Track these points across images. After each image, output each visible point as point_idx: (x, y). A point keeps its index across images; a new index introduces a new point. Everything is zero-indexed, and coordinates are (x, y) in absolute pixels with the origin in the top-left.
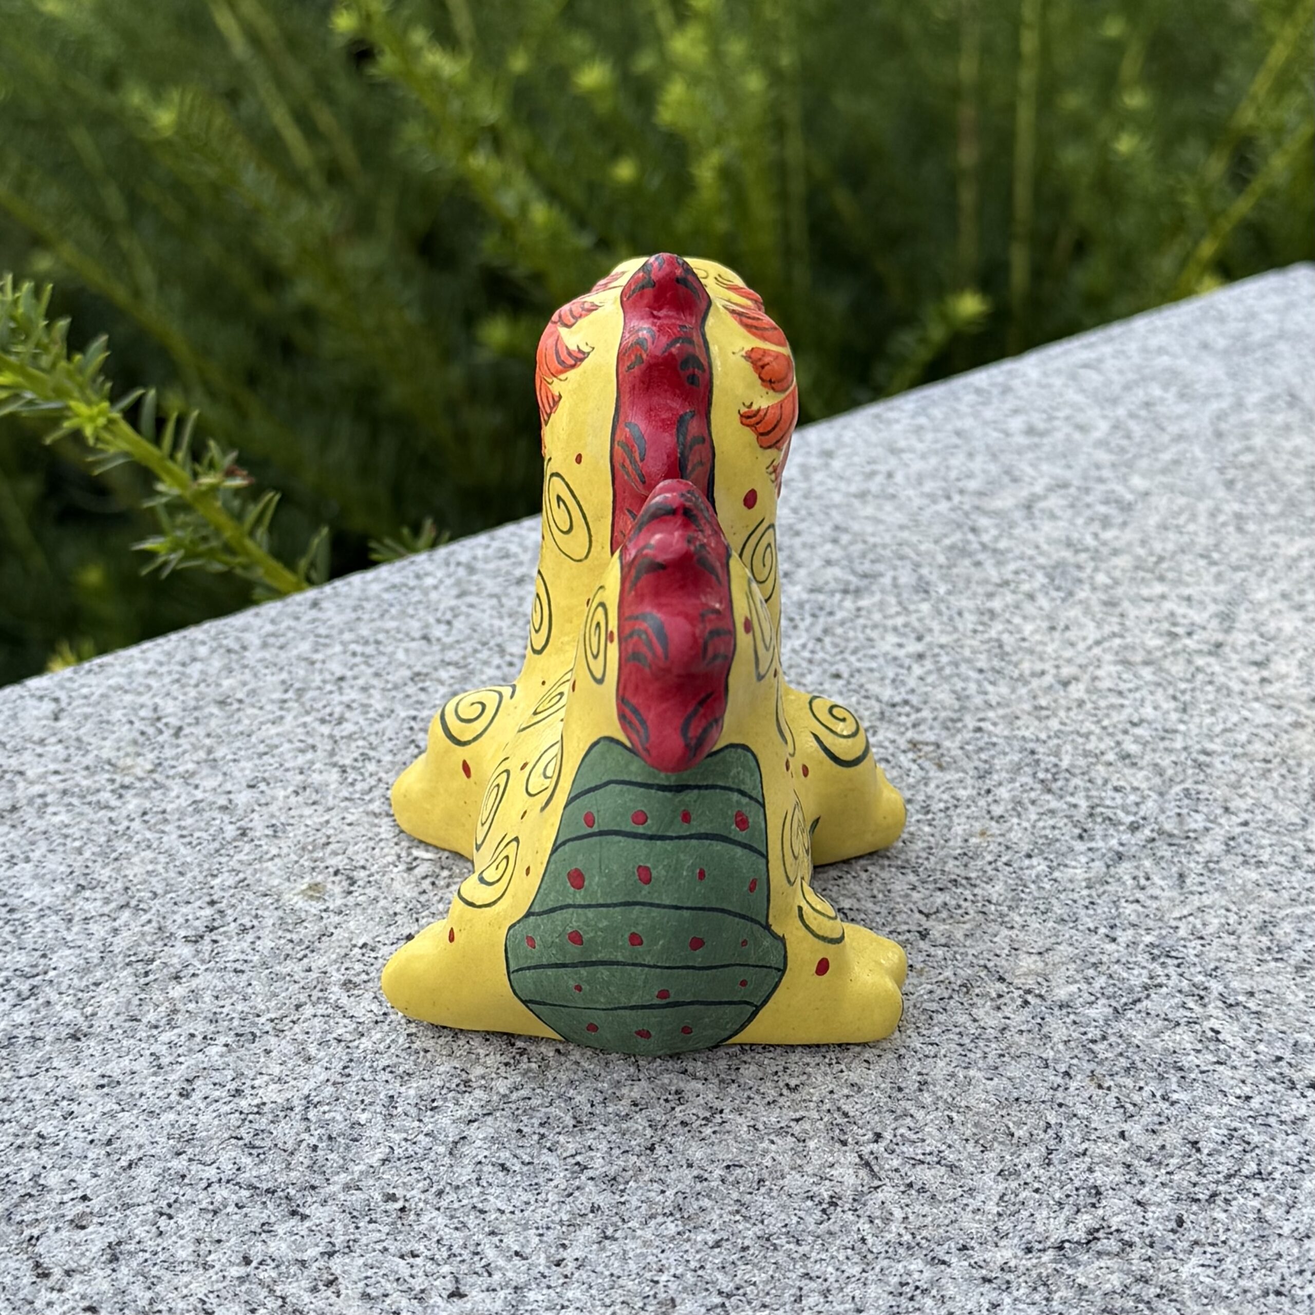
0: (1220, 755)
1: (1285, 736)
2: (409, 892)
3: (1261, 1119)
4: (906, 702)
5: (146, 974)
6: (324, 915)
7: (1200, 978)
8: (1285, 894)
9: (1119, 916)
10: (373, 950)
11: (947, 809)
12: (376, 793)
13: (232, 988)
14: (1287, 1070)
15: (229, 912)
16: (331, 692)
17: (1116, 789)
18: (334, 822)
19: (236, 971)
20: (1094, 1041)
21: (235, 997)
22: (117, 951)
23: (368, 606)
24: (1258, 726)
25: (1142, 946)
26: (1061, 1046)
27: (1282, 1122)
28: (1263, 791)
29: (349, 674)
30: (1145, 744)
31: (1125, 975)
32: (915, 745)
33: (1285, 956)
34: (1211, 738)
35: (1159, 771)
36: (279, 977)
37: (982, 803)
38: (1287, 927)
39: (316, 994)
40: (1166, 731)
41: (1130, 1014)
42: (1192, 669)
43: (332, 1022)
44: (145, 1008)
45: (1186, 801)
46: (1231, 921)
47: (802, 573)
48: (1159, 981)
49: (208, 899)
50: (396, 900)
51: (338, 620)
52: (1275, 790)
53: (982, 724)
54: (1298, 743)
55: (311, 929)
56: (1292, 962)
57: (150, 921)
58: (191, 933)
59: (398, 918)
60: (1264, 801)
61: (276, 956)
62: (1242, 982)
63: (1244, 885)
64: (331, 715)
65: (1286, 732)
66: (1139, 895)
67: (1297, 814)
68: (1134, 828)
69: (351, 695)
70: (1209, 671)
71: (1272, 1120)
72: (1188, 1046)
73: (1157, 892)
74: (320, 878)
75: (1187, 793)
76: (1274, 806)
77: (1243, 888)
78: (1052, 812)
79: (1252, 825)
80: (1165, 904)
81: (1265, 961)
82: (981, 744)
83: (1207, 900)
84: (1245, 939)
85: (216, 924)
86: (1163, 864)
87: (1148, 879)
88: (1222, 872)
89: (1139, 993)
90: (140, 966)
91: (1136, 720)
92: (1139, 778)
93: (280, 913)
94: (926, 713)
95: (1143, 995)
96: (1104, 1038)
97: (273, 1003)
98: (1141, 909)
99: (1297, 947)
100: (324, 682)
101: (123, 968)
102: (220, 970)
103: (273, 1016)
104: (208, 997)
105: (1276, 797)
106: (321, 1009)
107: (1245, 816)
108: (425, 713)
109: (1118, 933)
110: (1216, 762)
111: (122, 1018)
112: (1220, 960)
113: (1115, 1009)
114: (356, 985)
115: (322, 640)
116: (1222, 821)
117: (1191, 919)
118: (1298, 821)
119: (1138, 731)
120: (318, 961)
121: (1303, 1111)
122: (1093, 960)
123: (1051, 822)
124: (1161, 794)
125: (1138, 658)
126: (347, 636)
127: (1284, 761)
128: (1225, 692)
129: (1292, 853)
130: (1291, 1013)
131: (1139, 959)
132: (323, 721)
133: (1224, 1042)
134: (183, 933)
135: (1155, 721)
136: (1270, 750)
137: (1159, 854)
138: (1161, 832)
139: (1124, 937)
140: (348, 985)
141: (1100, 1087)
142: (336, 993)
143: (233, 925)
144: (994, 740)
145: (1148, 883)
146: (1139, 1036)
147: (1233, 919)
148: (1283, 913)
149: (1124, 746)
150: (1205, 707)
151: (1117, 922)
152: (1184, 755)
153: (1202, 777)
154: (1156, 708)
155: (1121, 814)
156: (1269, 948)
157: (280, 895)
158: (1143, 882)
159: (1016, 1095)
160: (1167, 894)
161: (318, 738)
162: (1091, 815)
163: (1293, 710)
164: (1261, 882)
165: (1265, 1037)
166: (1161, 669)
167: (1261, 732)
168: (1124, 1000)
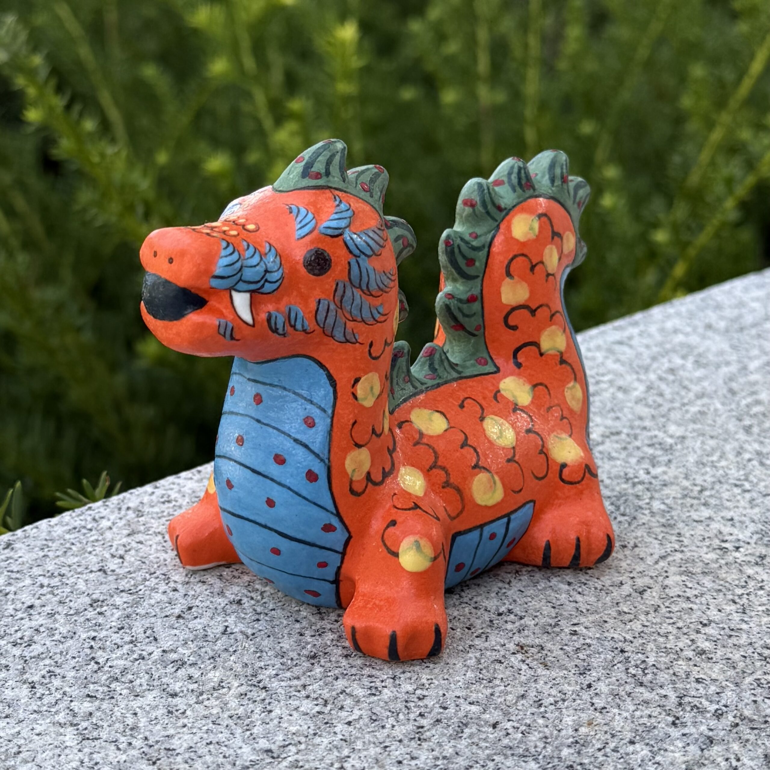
4: (510, 611)
11: (556, 702)
12: (62, 705)
16: (22, 619)
17: (698, 681)
18: (24, 733)
23: (54, 546)
29: (37, 603)
32: (522, 648)
37: (585, 696)
45: (759, 690)
51: (28, 557)
53: (576, 628)
64: (21, 638)
68: (718, 715)
69: (39, 620)
78: (647, 702)
82: (577, 645)
92: (716, 672)
94: (528, 621)
100: (16, 610)
108: (103, 633)
115: (14, 575)
123: (648, 712)
124: (737, 684)
126: (36, 571)
132: (15, 644)
138: (743, 718)
144: (588, 641)
149: (699, 644)
155: (706, 703)
161: (11, 659)
162: (680, 704)
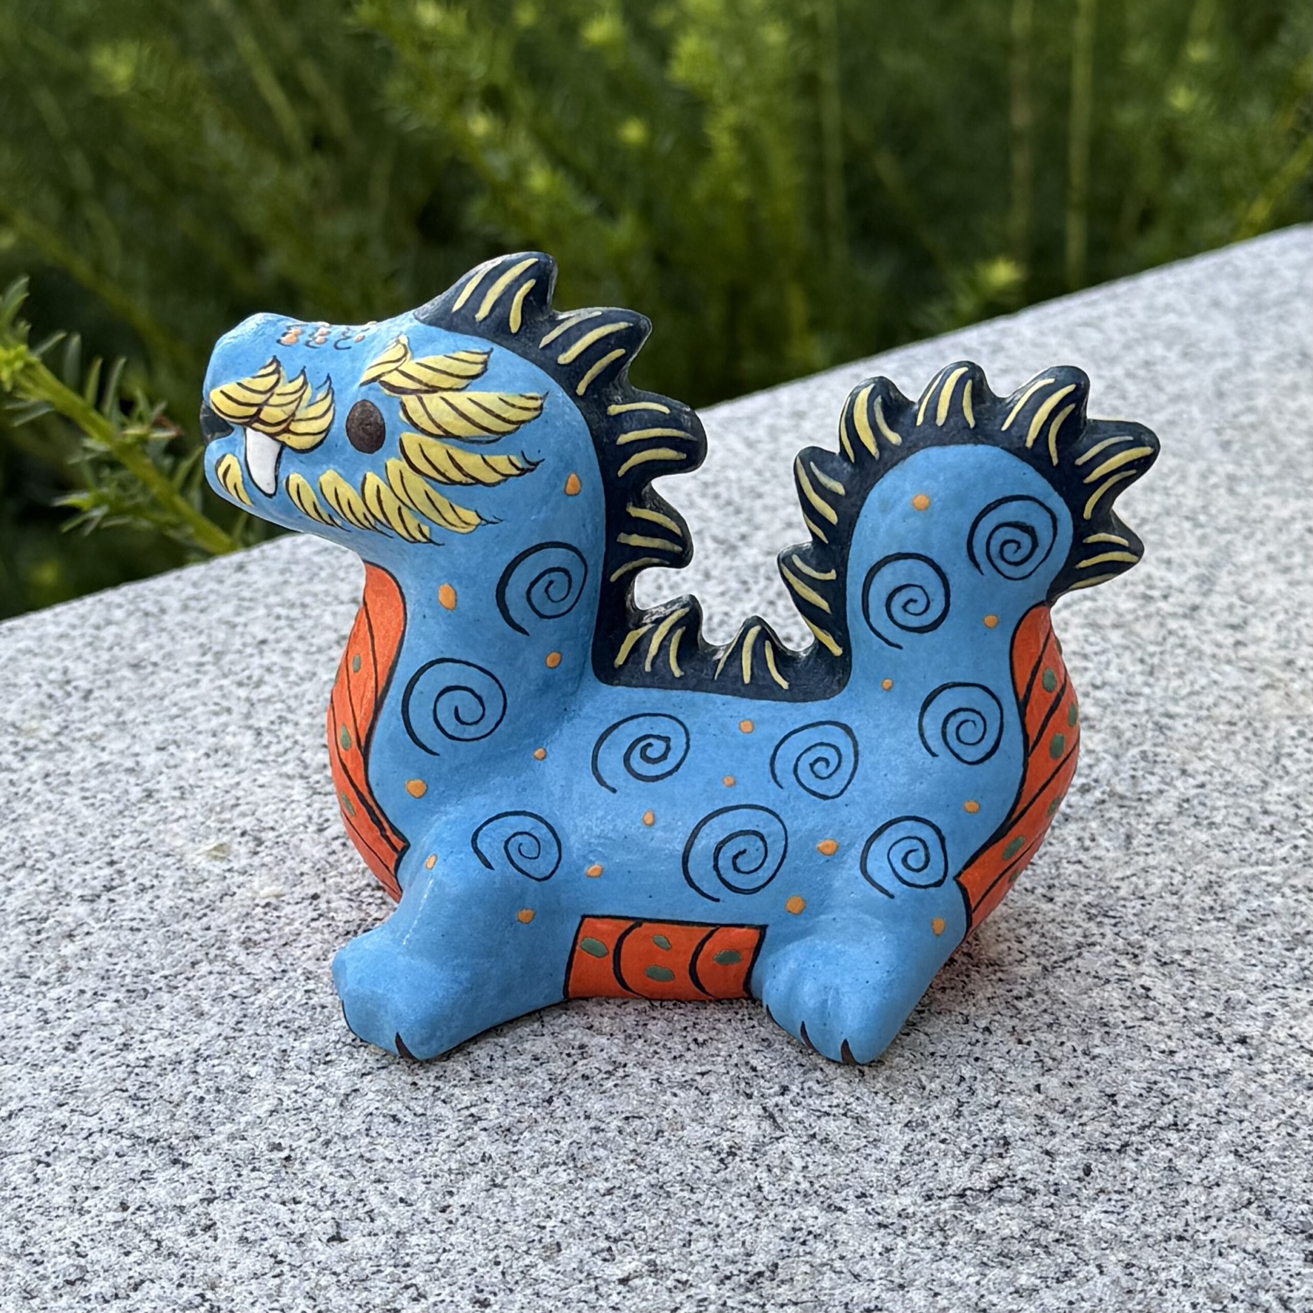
0: (1183, 717)
1: (1255, 699)
2: (318, 852)
3: (1183, 1074)
5: (39, 932)
6: (228, 875)
7: (1137, 937)
8: (1235, 855)
9: (1059, 876)
10: (276, 909)
13: (127, 946)
14: (1215, 1026)
15: (129, 872)
19: (132, 929)
20: (1018, 998)
21: (129, 955)
22: (9, 909)
24: (1227, 689)
25: (1079, 906)
26: (984, 1003)
27: (1205, 1076)
28: (1225, 752)
30: (1105, 708)
31: (1059, 934)
33: (1228, 915)
34: (1175, 701)
35: (1117, 733)
36: (177, 935)
38: (1233, 887)
39: (213, 952)
40: (1129, 694)
41: (1060, 972)
42: (1164, 632)
43: (228, 979)
44: (35, 965)
46: (1175, 882)
47: (760, 536)
48: (1093, 939)
49: (107, 859)
50: (303, 861)
52: (1237, 753)
54: (1267, 705)
55: (213, 888)
56: (1235, 921)
57: (45, 881)
58: (87, 892)
59: (304, 878)
60: (1224, 763)
61: (175, 915)
62: (1180, 941)
63: (1193, 846)
65: (1256, 695)
66: (1083, 856)
67: (1257, 777)
70: (1181, 633)
71: (1194, 1074)
72: (1116, 1003)
73: (1101, 853)
74: (225, 839)
75: (1144, 755)
76: (1234, 769)
77: (1192, 848)
79: (1209, 787)
80: (1108, 864)
81: (1208, 921)
83: (1152, 860)
84: (1188, 898)
85: (114, 884)
86: (1111, 826)
87: (1093, 840)
88: (1171, 833)
89: (1070, 950)
90: (33, 926)
91: (1098, 682)
93: (182, 873)
95: (1075, 953)
96: (1029, 995)
97: (169, 960)
98: (1082, 870)
99: (1241, 907)
101: (15, 926)
102: (114, 929)
103: (166, 972)
104: (100, 955)
105: (1238, 759)
106: (218, 966)
107: (1201, 779)
109: (1056, 893)
110: (1178, 724)
111: (11, 974)
112: (1159, 919)
113: (1045, 968)
114: (256, 944)
116: (1179, 783)
117: (1134, 879)
118: (1257, 783)
119: (1099, 694)
120: (217, 920)
121: (1228, 1065)
122: (1027, 918)
125: (1107, 621)
127: (1250, 724)
128: (1196, 654)
129: (1247, 814)
130: (1227, 971)
131: (1076, 918)
133: (1154, 999)
134: (78, 892)
135: (1119, 684)
136: (1237, 713)
137: (1107, 815)
139: (1061, 897)
140: (247, 943)
141: (1020, 1042)
142: (235, 951)
143: (132, 885)
145: (1092, 844)
146: (1065, 993)
147: (1177, 879)
148: (1230, 873)
150: (1172, 670)
151: (1056, 882)
152: (1145, 718)
153: (1161, 739)
154: (1121, 672)
156: (1212, 908)
157: (182, 855)
158: (1088, 843)
159: (932, 1050)
160: (1112, 855)
163: (1266, 673)
164: (1211, 843)
165: (1198, 994)
166: (1131, 632)
167: (1230, 695)
168: (1055, 958)
